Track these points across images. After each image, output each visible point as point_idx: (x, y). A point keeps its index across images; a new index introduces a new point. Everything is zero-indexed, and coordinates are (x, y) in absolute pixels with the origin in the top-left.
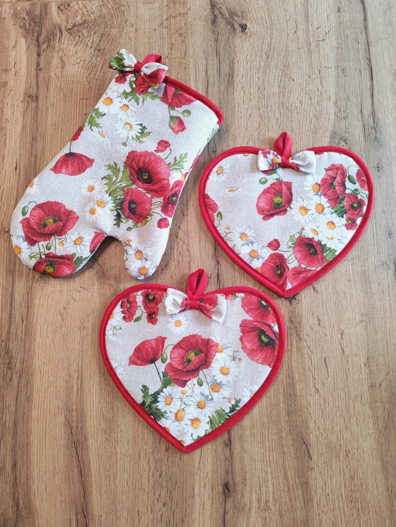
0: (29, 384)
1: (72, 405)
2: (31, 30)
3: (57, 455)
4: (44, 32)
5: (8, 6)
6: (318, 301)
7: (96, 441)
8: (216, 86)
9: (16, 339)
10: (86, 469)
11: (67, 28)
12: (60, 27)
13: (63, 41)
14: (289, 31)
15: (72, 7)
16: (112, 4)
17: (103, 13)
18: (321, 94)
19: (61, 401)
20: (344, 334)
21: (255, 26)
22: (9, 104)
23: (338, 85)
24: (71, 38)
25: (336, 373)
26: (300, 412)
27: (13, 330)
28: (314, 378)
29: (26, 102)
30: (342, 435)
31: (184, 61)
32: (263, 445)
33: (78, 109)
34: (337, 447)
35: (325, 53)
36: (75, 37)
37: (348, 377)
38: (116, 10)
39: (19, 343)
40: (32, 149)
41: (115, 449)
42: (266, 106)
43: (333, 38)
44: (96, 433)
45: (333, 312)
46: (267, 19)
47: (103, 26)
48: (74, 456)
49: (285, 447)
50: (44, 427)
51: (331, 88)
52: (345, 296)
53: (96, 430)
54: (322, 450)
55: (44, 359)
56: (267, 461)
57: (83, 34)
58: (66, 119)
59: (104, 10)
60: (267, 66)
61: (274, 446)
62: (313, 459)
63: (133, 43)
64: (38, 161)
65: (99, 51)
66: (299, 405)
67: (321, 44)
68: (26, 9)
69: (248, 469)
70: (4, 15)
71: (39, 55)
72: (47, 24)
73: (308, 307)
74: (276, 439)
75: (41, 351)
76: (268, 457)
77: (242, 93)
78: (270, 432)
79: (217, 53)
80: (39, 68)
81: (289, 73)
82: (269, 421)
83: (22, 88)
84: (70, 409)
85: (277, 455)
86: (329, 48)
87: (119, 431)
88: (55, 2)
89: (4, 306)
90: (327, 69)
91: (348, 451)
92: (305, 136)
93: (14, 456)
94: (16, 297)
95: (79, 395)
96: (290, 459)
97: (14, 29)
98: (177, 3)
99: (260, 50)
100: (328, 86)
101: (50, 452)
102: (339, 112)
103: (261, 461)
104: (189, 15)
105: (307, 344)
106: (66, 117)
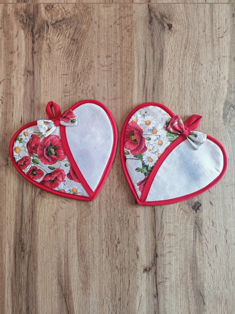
0: (35, 260)
1: (62, 273)
2: (27, 24)
3: (53, 303)
4: (36, 26)
5: (11, 6)
6: (213, 211)
7: (77, 294)
8: (151, 68)
9: (25, 232)
10: (71, 310)
11: (52, 23)
12: (47, 22)
13: (49, 32)
14: (200, 30)
15: (55, 8)
16: (82, 7)
17: (76, 13)
18: (220, 75)
19: (55, 271)
20: (228, 231)
21: (178, 25)
22: (15, 76)
23: (230, 69)
24: (55, 30)
25: (222, 255)
26: (200, 278)
27: (24, 227)
28: (209, 258)
29: (26, 75)
30: (223, 291)
31: (130, 50)
32: (177, 297)
33: (61, 81)
34: (221, 298)
35: (223, 46)
36: (58, 30)
37: (228, 257)
38: (85, 11)
39: (28, 235)
40: (31, 109)
41: (89, 299)
42: (183, 82)
43: (228, 36)
44: (77, 290)
45: (222, 218)
46: (186, 20)
47: (76, 23)
48: (64, 303)
49: (190, 298)
50: (45, 286)
52: (229, 207)
53: (77, 288)
54: (212, 299)
55: (44, 245)
56: (179, 306)
57: (63, 28)
58: (53, 88)
59: (77, 11)
60: (184, 55)
61: (183, 297)
62: (206, 305)
63: (97, 35)
65: (74, 40)
66: (199, 273)
67: (221, 39)
68: (23, 9)
69: (167, 310)
70: (9, 13)
71: (33, 42)
72: (38, 20)
73: (207, 214)
74: (185, 293)
75: (41, 240)
76: (179, 303)
77: (168, 73)
78: (181, 289)
79: (153, 45)
80: (34, 51)
81: (199, 60)
82: (181, 283)
83: (23, 65)
84: (60, 276)
85: (185, 302)
86: (226, 42)
87: (91, 288)
88: (43, 4)
89: (17, 212)
90: (224, 57)
91: (226, 300)
92: (208, 104)
93: (27, 303)
94: (25, 206)
95: (66, 267)
96: (193, 305)
97: (16, 23)
98: (126, 8)
99: (180, 43)
100: (224, 70)
101: (49, 301)
102: (231, 88)
103: (175, 306)
104: (134, 16)
105: (205, 237)
106: (53, 87)
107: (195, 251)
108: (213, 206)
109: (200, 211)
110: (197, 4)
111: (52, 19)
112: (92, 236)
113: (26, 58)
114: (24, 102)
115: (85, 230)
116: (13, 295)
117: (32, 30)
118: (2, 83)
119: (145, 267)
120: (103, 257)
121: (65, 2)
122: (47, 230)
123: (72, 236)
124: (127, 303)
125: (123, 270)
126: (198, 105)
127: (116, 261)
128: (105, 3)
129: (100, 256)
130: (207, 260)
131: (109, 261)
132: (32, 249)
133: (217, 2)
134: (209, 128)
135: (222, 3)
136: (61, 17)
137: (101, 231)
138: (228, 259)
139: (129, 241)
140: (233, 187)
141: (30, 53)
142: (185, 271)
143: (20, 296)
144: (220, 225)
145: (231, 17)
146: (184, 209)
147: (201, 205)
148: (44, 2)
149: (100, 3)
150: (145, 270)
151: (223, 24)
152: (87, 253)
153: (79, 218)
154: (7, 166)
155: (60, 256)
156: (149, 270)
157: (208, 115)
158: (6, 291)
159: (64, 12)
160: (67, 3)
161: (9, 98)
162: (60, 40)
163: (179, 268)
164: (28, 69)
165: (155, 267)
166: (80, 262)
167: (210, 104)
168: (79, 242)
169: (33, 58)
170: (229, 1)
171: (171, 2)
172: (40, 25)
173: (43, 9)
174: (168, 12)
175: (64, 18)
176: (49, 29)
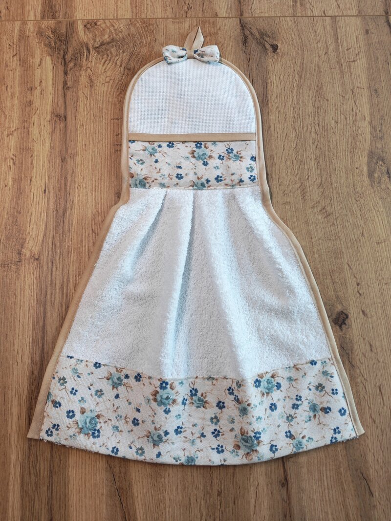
2: (57, 48)
3: (99, 506)
4: (71, 51)
5: (32, 24)
6: (369, 326)
7: (141, 487)
10: (131, 519)
11: (95, 47)
12: (87, 45)
13: (90, 59)
14: (320, 52)
15: (99, 26)
16: (141, 23)
17: (132, 32)
18: (356, 113)
21: (286, 46)
22: (35, 123)
23: (371, 105)
24: (99, 56)
26: (358, 445)
28: (370, 408)
29: (53, 121)
32: (321, 483)
33: (109, 129)
35: (357, 74)
36: (103, 55)
38: (145, 29)
40: (61, 171)
41: (164, 496)
42: (302, 126)
43: (363, 59)
44: (141, 479)
45: (385, 337)
46: (297, 39)
47: (131, 45)
48: (118, 505)
49: (344, 484)
50: (83, 475)
51: (365, 108)
53: (141, 476)
54: (383, 485)
56: (326, 501)
57: (111, 53)
58: (97, 140)
60: (300, 87)
61: (332, 483)
62: (374, 496)
64: (69, 184)
65: (129, 70)
67: (352, 64)
68: (51, 27)
69: (307, 510)
70: (28, 34)
71: (66, 73)
72: (74, 42)
73: (359, 332)
74: (334, 476)
76: (327, 495)
77: (277, 113)
78: (328, 468)
79: (250, 74)
80: (66, 87)
81: (323, 93)
82: (326, 457)
83: (49, 107)
85: (337, 493)
86: (360, 68)
88: (81, 21)
89: (35, 341)
90: (359, 89)
92: (343, 156)
93: (50, 509)
94: (48, 330)
96: (351, 497)
97: (39, 47)
98: (207, 23)
99: (292, 70)
100: (362, 107)
101: (91, 503)
102: (375, 132)
103: (320, 501)
104: (219, 34)
105: (361, 372)
106: (97, 137)
108: (368, 317)
109: (347, 327)
110: (312, 18)
111: (95, 41)
113: (54, 95)
114: (50, 161)
116: (24, 496)
117: (64, 56)
118: (15, 134)
121: (114, 17)
124: (233, 499)
126: (327, 159)
128: (175, 18)
130: (368, 412)
133: (341, 14)
134: (348, 193)
135: (349, 16)
136: (108, 38)
141: (60, 90)
143: (36, 495)
144: (382, 349)
145: (364, 34)
147: (347, 317)
148: (83, 18)
149: (168, 18)
151: (353, 43)
154: (19, 263)
157: (344, 172)
158: (11, 487)
159: (113, 31)
160: (117, 19)
161: (25, 156)
162: (108, 70)
164: (56, 111)
167: (345, 157)
169: (64, 97)
170: (359, 12)
171: (273, 16)
172: (76, 49)
173: (80, 27)
174: (270, 29)
175: (113, 39)
176: (91, 54)
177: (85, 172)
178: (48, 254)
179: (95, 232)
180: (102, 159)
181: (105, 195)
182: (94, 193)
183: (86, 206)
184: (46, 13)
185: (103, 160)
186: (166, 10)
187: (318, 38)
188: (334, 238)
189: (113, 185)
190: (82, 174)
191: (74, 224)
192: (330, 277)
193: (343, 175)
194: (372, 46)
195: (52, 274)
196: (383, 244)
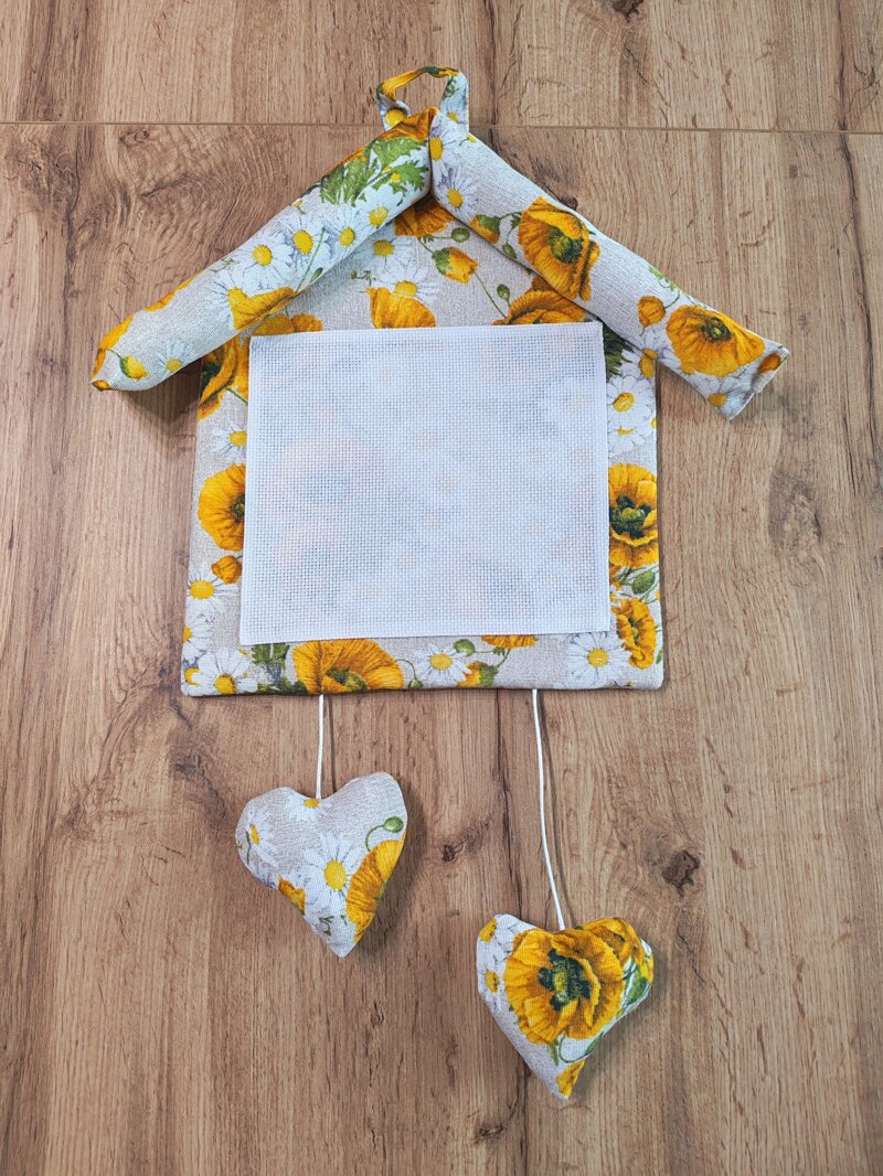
107: (678, 1052)
108: (744, 868)
109: (695, 888)
110: (664, 132)
111: (143, 179)
112: (269, 996)
113: (41, 311)
114: (24, 472)
115: (243, 972)
117: (69, 214)
119: (481, 1120)
120: (315, 1080)
121: (191, 118)
122: (90, 970)
123: (189, 996)
125: (395, 1133)
126: (675, 484)
127: (365, 1096)
128: (337, 124)
129: (300, 1076)
131: (339, 1099)
132: (29, 1047)
133: (733, 125)
134: (718, 568)
135: (752, 131)
136: (175, 170)
137: (307, 975)
138: (808, 1082)
139: (416, 1012)
140: (816, 792)
141: (55, 296)
142: (641, 1136)
144: (773, 942)
145: (786, 178)
146: (632, 882)
147: (697, 866)
148: (117, 121)
149: (318, 124)
150: (483, 1133)
151: (757, 199)
152: (248, 1067)
153: (220, 923)
155: (142, 1076)
156: (498, 1132)
157: (714, 519)
159: (187, 155)
160: (198, 124)
162: (170, 251)
163: (618, 1120)
164: (45, 350)
165: (522, 1118)
166: (219, 1101)
167: (718, 482)
168: (216, 1021)
169: (65, 314)
170: (777, 122)
171: (571, 125)
172: (98, 199)
173: (110, 143)
174: (561, 159)
175: (185, 175)
176: (132, 209)
177: (105, 499)
178: (12, 694)
179: (122, 645)
180: (146, 470)
181: (151, 558)
182: (123, 550)
183: (104, 581)
184: (30, 106)
185: (150, 471)
186: (315, 105)
187: (675, 183)
188: (678, 677)
189: (170, 532)
190: (98, 504)
191: (74, 624)
192: (663, 768)
193: (710, 524)
194: (802, 208)
195: (19, 742)
196: (793, 695)
